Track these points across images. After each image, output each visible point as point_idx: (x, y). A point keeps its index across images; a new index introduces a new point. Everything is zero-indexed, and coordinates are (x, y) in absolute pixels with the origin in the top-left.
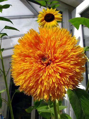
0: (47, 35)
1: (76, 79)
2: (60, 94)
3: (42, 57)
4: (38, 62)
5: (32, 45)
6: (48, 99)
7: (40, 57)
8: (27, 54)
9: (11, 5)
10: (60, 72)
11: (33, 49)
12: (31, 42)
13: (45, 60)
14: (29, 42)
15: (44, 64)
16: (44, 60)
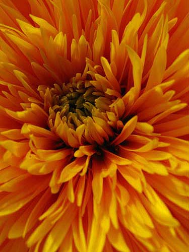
4: (18, 124)
13: (88, 113)
15: (71, 141)
16: (72, 108)
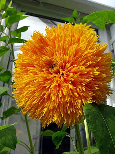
0: (54, 35)
1: (97, 88)
2: (75, 112)
3: (50, 65)
5: (37, 50)
6: (59, 122)
7: (47, 64)
8: (31, 63)
9: (30, 27)
10: (73, 80)
11: (38, 55)
12: (35, 47)
14: (33, 48)
15: (52, 72)
16: (52, 68)
